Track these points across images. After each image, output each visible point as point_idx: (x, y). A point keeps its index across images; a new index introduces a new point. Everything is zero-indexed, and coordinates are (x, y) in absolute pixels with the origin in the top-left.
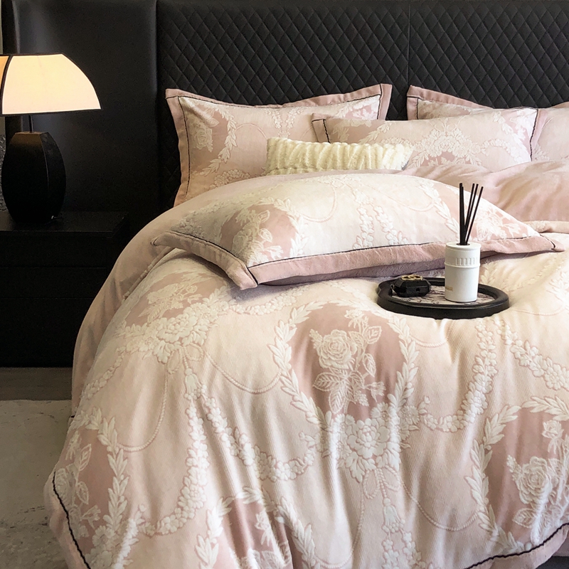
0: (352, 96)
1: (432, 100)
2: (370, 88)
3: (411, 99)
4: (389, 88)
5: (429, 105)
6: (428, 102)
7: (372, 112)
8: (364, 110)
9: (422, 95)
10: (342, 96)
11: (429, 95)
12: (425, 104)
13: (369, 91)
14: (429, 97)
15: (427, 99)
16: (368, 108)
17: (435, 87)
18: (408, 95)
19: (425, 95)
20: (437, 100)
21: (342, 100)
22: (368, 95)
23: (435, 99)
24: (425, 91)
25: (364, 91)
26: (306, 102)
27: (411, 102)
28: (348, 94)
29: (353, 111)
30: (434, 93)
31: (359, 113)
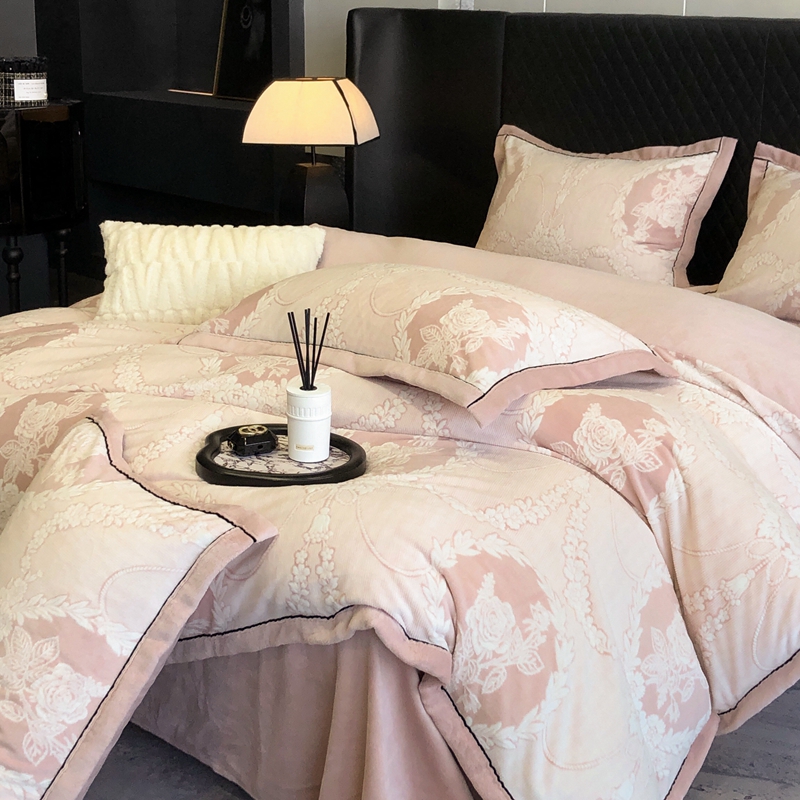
3: (758, 161)
13: (704, 146)
16: (687, 171)
25: (700, 145)
27: (757, 165)
29: (660, 173)
31: (669, 173)
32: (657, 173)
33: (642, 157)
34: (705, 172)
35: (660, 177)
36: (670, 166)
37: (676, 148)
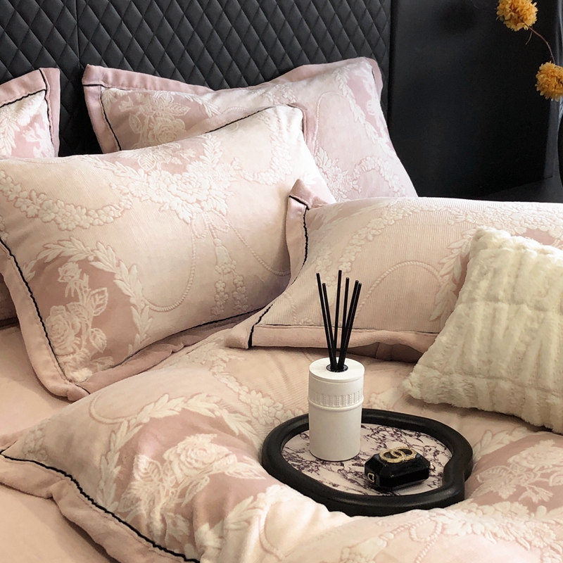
2: (25, 78)
3: (91, 88)
5: (124, 98)
9: (105, 80)
11: (116, 77)
12: (116, 96)
14: (116, 82)
15: (113, 86)
17: (122, 62)
18: (85, 82)
19: (110, 80)
20: (130, 85)
22: (23, 92)
23: (126, 83)
24: (109, 71)
25: (14, 85)
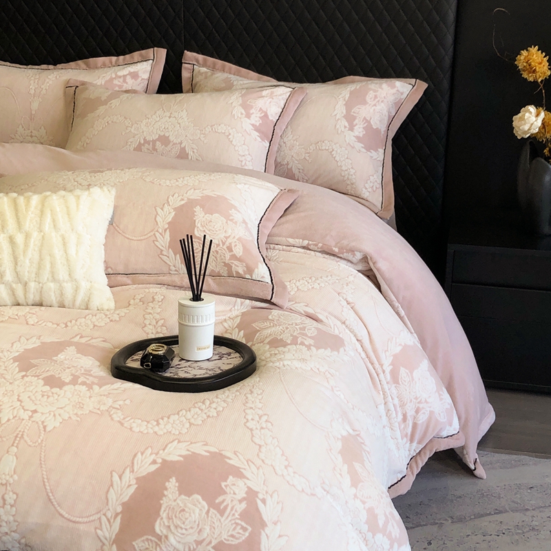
0: (124, 60)
1: (208, 67)
2: (143, 52)
3: (186, 65)
4: (162, 53)
6: (204, 69)
7: (140, 79)
8: (128, 77)
9: (197, 61)
10: (114, 58)
11: (205, 61)
12: (200, 71)
13: (141, 55)
14: (205, 65)
15: (203, 66)
16: (135, 76)
17: (213, 53)
18: (183, 61)
19: (201, 62)
21: (114, 63)
22: (139, 59)
23: (212, 66)
24: (201, 57)
25: (136, 55)
26: (77, 64)
27: (185, 68)
28: (121, 57)
29: (115, 78)
30: (210, 60)
31: (121, 80)
32: (112, 79)
33: (89, 67)
34: (146, 76)
35: (116, 82)
36: (121, 73)
37: (116, 58)
